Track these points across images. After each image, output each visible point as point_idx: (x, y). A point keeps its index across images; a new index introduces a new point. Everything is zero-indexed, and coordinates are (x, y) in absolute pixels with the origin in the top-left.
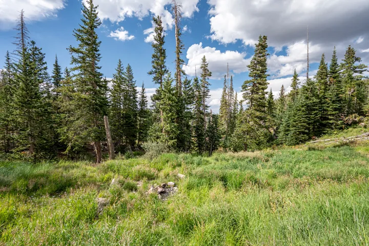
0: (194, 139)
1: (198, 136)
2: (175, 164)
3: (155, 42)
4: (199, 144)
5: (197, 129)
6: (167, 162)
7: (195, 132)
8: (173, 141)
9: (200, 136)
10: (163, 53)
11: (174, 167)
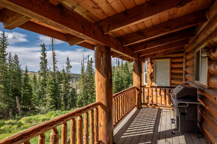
0: (63, 103)
1: (65, 100)
2: (55, 115)
3: (42, 56)
4: (65, 104)
5: (65, 97)
6: (52, 114)
7: (63, 98)
8: (53, 106)
9: (66, 100)
10: (46, 61)
11: (55, 116)
